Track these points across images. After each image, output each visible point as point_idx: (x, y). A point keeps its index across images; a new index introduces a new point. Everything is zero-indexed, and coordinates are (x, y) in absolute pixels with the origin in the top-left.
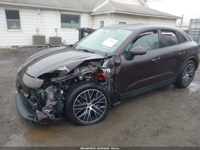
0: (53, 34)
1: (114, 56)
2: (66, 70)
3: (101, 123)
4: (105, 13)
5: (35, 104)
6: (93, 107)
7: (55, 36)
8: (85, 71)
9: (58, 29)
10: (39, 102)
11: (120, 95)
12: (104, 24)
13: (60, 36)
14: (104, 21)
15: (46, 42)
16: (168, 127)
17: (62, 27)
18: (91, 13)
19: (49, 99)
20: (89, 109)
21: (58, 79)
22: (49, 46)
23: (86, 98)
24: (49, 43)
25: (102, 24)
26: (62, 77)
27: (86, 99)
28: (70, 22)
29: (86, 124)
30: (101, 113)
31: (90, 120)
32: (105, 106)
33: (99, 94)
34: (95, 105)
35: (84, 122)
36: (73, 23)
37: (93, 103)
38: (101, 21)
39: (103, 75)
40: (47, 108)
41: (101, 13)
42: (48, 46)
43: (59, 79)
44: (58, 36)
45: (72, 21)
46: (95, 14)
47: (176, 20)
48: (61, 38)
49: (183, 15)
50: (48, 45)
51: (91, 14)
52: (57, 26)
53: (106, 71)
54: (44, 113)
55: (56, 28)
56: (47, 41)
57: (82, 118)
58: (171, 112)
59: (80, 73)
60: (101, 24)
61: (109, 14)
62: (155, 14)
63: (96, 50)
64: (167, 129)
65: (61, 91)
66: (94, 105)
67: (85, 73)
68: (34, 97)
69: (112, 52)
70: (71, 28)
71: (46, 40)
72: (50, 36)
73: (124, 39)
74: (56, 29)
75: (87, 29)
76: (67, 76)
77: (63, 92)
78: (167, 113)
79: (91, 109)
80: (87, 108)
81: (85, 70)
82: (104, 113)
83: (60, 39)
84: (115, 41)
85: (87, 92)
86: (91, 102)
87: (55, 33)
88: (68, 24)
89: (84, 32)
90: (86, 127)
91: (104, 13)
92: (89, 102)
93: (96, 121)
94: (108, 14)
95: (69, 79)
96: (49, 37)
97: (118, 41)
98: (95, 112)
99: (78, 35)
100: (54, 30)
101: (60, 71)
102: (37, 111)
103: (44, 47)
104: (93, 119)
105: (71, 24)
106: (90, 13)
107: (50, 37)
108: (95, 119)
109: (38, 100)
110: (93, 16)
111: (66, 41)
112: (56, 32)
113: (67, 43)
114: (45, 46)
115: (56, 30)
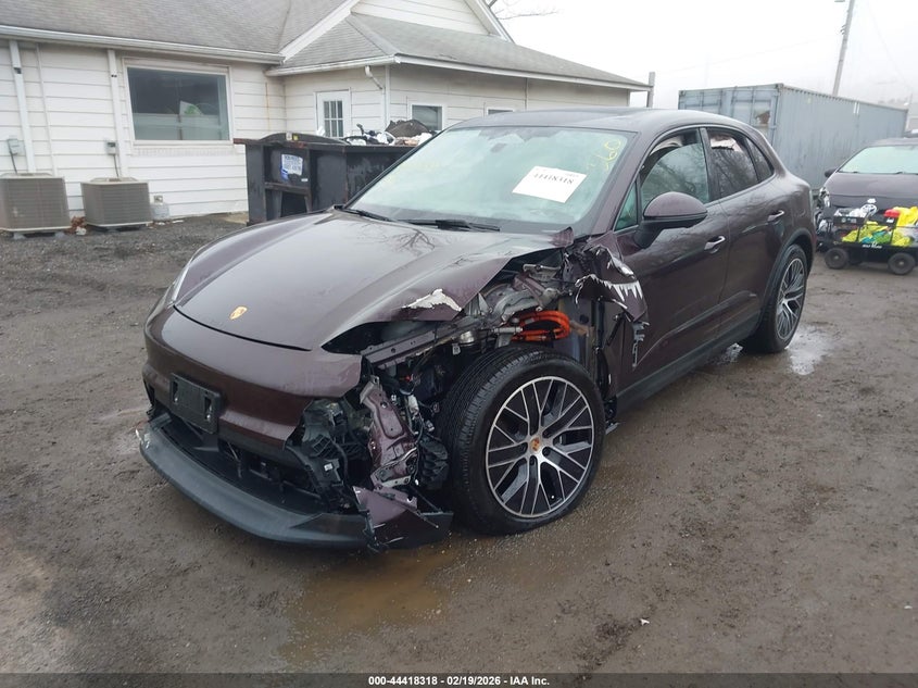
0: (101, 171)
1: (593, 236)
2: (443, 306)
3: (581, 511)
4: (351, 64)
5: (328, 467)
6: (546, 452)
7: (111, 180)
8: (508, 305)
9: (121, 145)
10: (343, 454)
11: (617, 396)
12: (341, 116)
13: (140, 178)
14: (340, 104)
15: (70, 208)
16: (821, 489)
17: (140, 133)
18: (275, 66)
19: (385, 437)
20: (534, 459)
21: (396, 347)
22: (85, 227)
23: (526, 417)
24: (82, 214)
25: (334, 116)
26: (415, 339)
27: (528, 420)
28: (176, 111)
29: (530, 526)
30: (577, 473)
31: (542, 507)
32: (590, 443)
33: (571, 393)
34: (556, 441)
35: (524, 516)
36: (189, 113)
37: (546, 434)
38: (326, 103)
39: (552, 319)
40: (390, 473)
41: (327, 67)
42: (81, 231)
43: (400, 349)
44: (125, 176)
45: (184, 106)
46: (298, 70)
47: (626, 93)
48: (146, 184)
49: (652, 75)
50: (78, 223)
51: (275, 72)
52: (115, 128)
53: (630, 291)
54: (385, 496)
55: (112, 140)
56: (75, 203)
57: (515, 502)
58: (791, 439)
59: (490, 315)
60: (327, 116)
61: (367, 69)
62: (550, 69)
63: (498, 217)
64: (822, 496)
65: (407, 396)
66: (549, 442)
67: (510, 311)
68: (320, 436)
69: (581, 221)
70: (181, 139)
71: (69, 200)
72: (87, 180)
73: (608, 168)
74: (112, 145)
75: (296, 138)
76: (435, 333)
77: (416, 404)
78: (785, 445)
79: (541, 459)
80: (527, 456)
81: (507, 302)
82: (586, 469)
83: (141, 189)
84: (572, 178)
85: (529, 390)
86: (541, 429)
87: (109, 162)
88: (167, 120)
89: (275, 154)
90: (534, 534)
91: (342, 65)
92: (534, 430)
93: (565, 507)
94: (364, 68)
95: (442, 343)
96: (79, 185)
97: (584, 176)
98: (558, 469)
99: (245, 168)
100: (101, 148)
101: (420, 310)
102: (357, 491)
103: (60, 235)
104: (552, 501)
105: (183, 119)
106: (267, 67)
107: (84, 186)
108: (555, 500)
109: (338, 446)
110: (282, 80)
111: (167, 199)
112: (110, 160)
113: (171, 208)
114: (65, 231)
115: (113, 150)
